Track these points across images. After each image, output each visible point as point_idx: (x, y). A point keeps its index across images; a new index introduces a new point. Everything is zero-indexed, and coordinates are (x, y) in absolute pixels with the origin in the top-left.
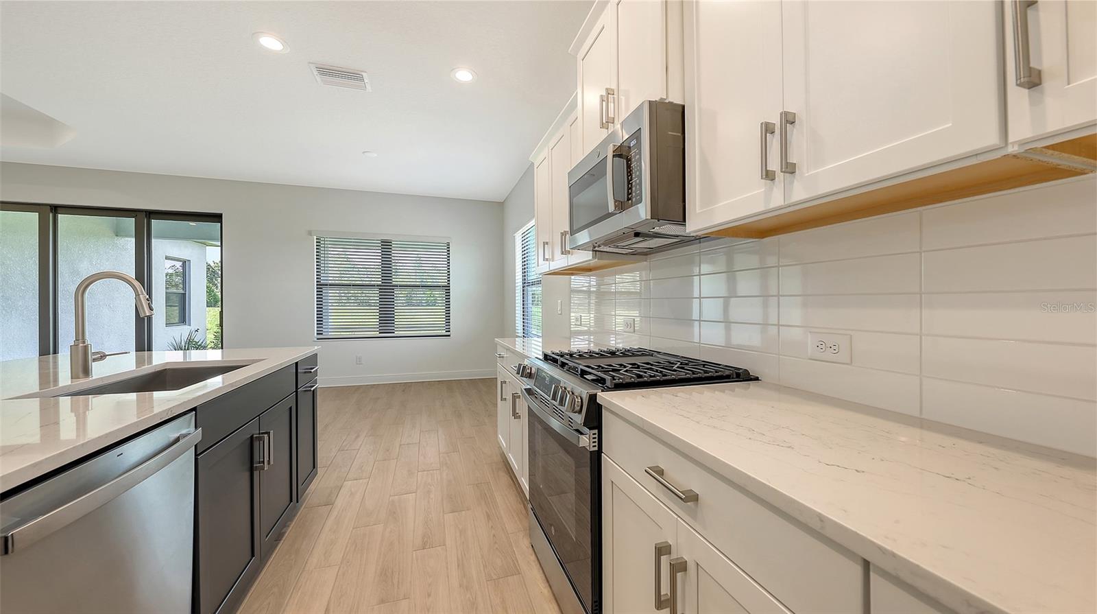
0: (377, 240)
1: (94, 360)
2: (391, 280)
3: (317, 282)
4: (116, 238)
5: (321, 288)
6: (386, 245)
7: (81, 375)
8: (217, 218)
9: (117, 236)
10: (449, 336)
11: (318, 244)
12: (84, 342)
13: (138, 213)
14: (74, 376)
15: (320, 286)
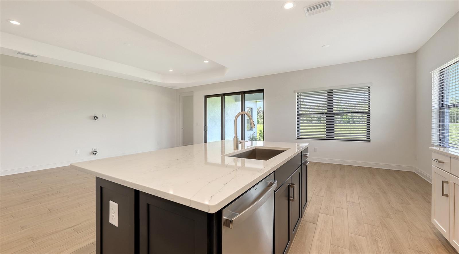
0: (325, 90)
1: (239, 144)
2: (333, 110)
3: (297, 113)
4: (236, 102)
5: (299, 116)
6: (330, 93)
7: (236, 149)
8: (262, 91)
9: (236, 101)
10: (369, 141)
11: (298, 96)
12: (237, 137)
13: (242, 93)
14: (234, 149)
15: (299, 115)
